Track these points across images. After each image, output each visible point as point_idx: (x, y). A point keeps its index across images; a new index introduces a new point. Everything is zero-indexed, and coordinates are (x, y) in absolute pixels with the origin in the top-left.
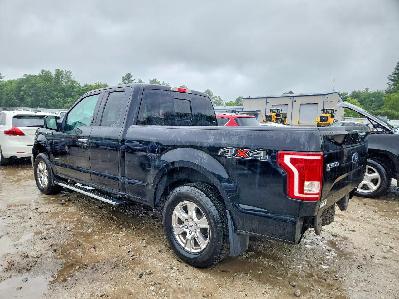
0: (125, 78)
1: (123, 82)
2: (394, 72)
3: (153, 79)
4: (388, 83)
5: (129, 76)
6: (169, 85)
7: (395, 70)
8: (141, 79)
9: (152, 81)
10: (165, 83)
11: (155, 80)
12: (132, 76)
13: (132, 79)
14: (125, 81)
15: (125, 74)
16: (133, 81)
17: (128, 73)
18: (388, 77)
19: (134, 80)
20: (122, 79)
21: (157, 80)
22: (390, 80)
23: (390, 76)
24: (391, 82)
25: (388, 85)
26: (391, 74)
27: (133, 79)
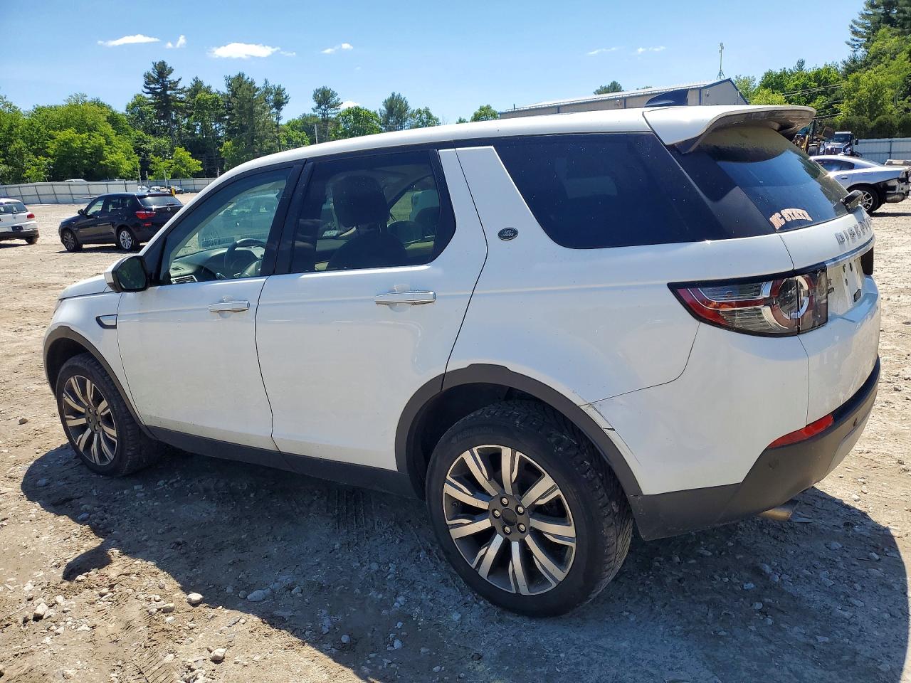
0: (154, 78)
1: (147, 90)
2: (864, 12)
3: (233, 76)
4: (850, 41)
5: (162, 70)
7: (865, 7)
8: (200, 79)
9: (233, 80)
10: (271, 84)
11: (240, 77)
12: (171, 71)
13: (172, 77)
14: (152, 86)
15: (152, 66)
16: (176, 83)
17: (160, 63)
18: (852, 27)
19: (180, 79)
20: (142, 81)
21: (246, 77)
22: (855, 33)
23: (854, 22)
24: (856, 38)
25: (850, 48)
26: (857, 17)
27: (176, 80)
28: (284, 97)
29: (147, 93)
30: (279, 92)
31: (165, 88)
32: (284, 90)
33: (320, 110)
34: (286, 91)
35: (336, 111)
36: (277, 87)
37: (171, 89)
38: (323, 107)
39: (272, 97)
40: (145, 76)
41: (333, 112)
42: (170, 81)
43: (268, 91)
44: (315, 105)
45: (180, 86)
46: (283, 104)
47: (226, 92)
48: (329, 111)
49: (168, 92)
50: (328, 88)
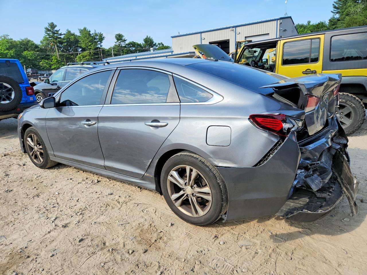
0: (49, 29)
1: (46, 34)
4: (333, 11)
6: (102, 33)
8: (69, 30)
9: (82, 30)
10: (97, 32)
11: (85, 29)
12: (56, 26)
14: (48, 33)
15: (48, 25)
17: (51, 23)
18: (333, 5)
20: (45, 30)
21: (87, 29)
22: (335, 7)
23: (335, 2)
24: (335, 10)
25: (332, 14)
27: (58, 30)
28: (103, 37)
29: (47, 35)
30: (101, 35)
31: (54, 33)
32: (102, 34)
33: (118, 43)
34: (103, 35)
35: (125, 43)
36: (99, 33)
37: (56, 34)
38: (119, 41)
39: (98, 37)
40: (45, 29)
41: (124, 43)
42: (55, 30)
43: (96, 35)
44: (116, 40)
45: (59, 32)
46: (102, 40)
47: (80, 35)
48: (122, 43)
49: (55, 35)
50: (121, 34)
